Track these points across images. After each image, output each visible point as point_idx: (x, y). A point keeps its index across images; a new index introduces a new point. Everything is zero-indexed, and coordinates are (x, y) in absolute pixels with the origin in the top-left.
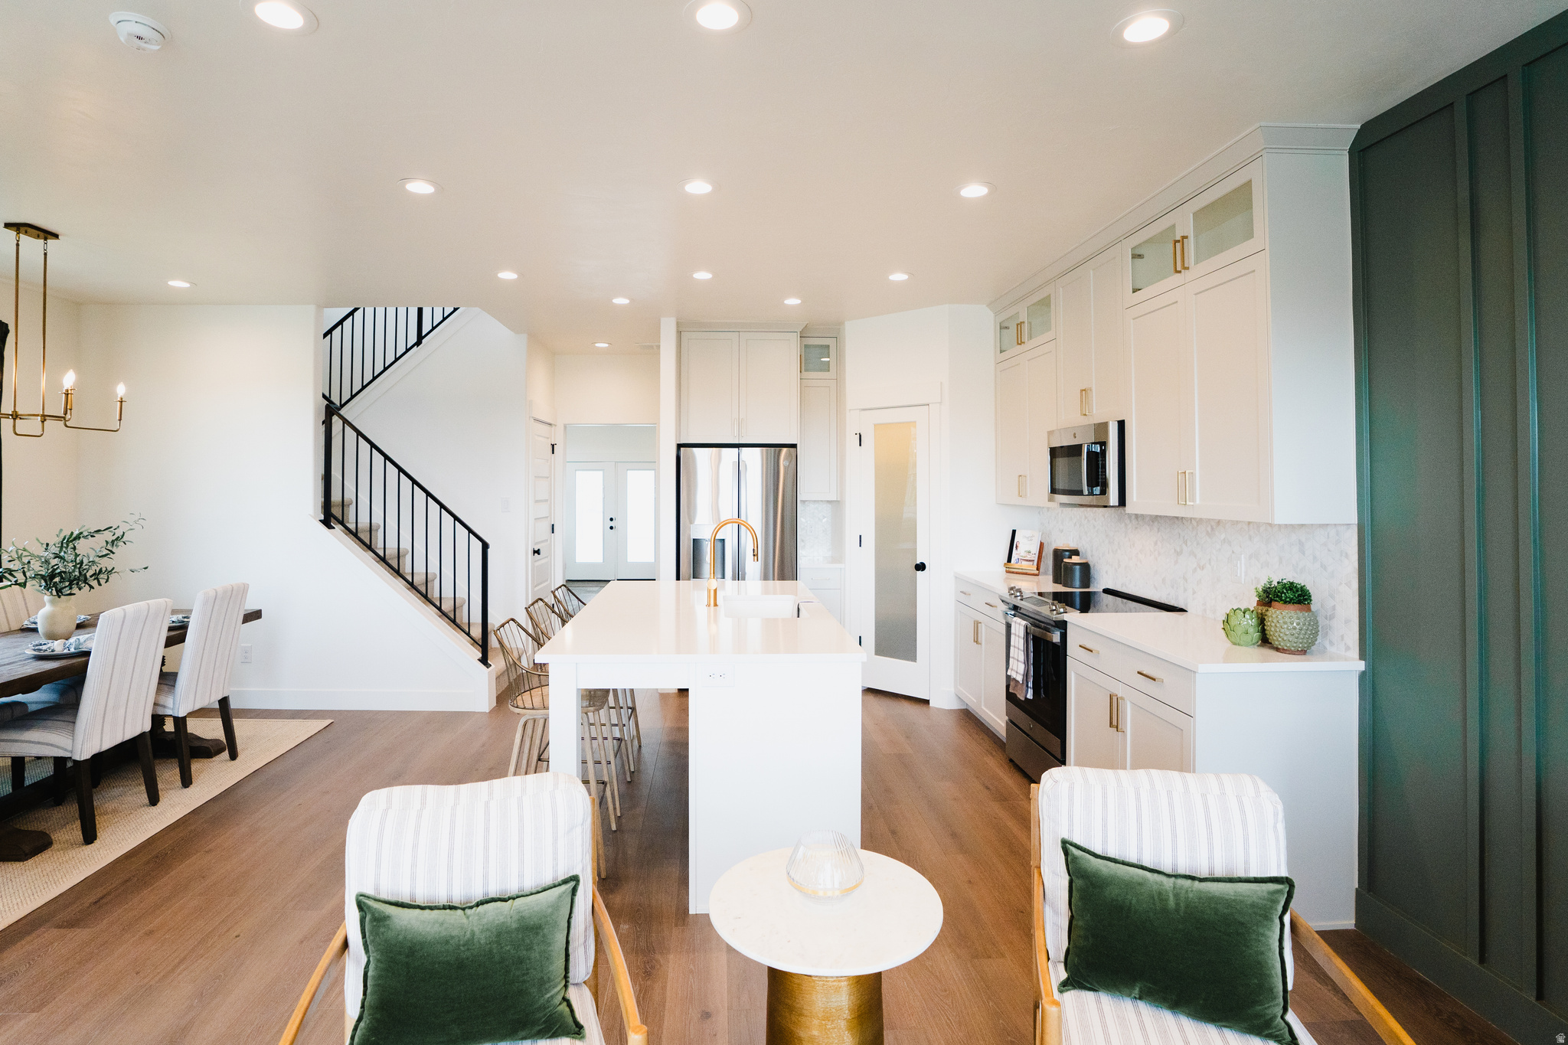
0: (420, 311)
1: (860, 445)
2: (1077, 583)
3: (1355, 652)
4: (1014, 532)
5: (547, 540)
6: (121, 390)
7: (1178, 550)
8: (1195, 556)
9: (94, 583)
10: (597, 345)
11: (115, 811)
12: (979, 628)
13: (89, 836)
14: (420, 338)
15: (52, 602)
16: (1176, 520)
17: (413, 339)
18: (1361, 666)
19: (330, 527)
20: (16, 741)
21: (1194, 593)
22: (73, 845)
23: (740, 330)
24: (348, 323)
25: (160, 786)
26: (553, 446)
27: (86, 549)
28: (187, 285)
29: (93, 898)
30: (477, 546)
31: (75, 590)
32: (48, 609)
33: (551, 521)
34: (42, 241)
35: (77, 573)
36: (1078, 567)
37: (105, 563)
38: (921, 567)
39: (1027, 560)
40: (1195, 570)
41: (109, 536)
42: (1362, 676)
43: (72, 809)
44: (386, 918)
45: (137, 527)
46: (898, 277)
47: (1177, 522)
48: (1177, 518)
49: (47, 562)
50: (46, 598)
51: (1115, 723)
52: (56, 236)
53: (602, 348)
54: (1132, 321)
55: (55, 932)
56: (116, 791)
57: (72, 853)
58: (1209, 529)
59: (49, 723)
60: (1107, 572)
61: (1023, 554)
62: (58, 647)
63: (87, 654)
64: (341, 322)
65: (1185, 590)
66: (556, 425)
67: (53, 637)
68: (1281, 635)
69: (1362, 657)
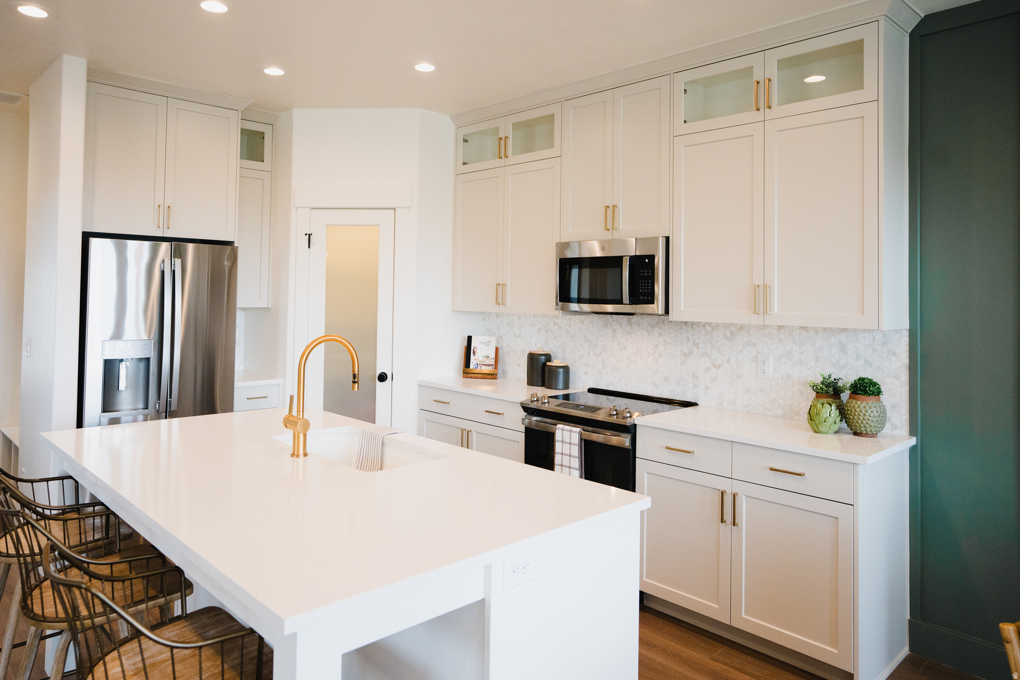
1: (309, 247)
2: (561, 385)
3: (905, 429)
4: (470, 339)
7: (687, 351)
8: (710, 357)
12: (470, 435)
16: (683, 326)
18: (913, 441)
21: (707, 388)
23: (169, 95)
36: (561, 370)
38: (382, 378)
39: (486, 365)
40: (709, 369)
42: (913, 450)
46: (425, 67)
47: (685, 327)
48: (686, 323)
51: (728, 517)
54: (683, 147)
58: (728, 333)
60: (586, 373)
61: (481, 359)
65: (695, 386)
68: (869, 422)
69: (912, 432)
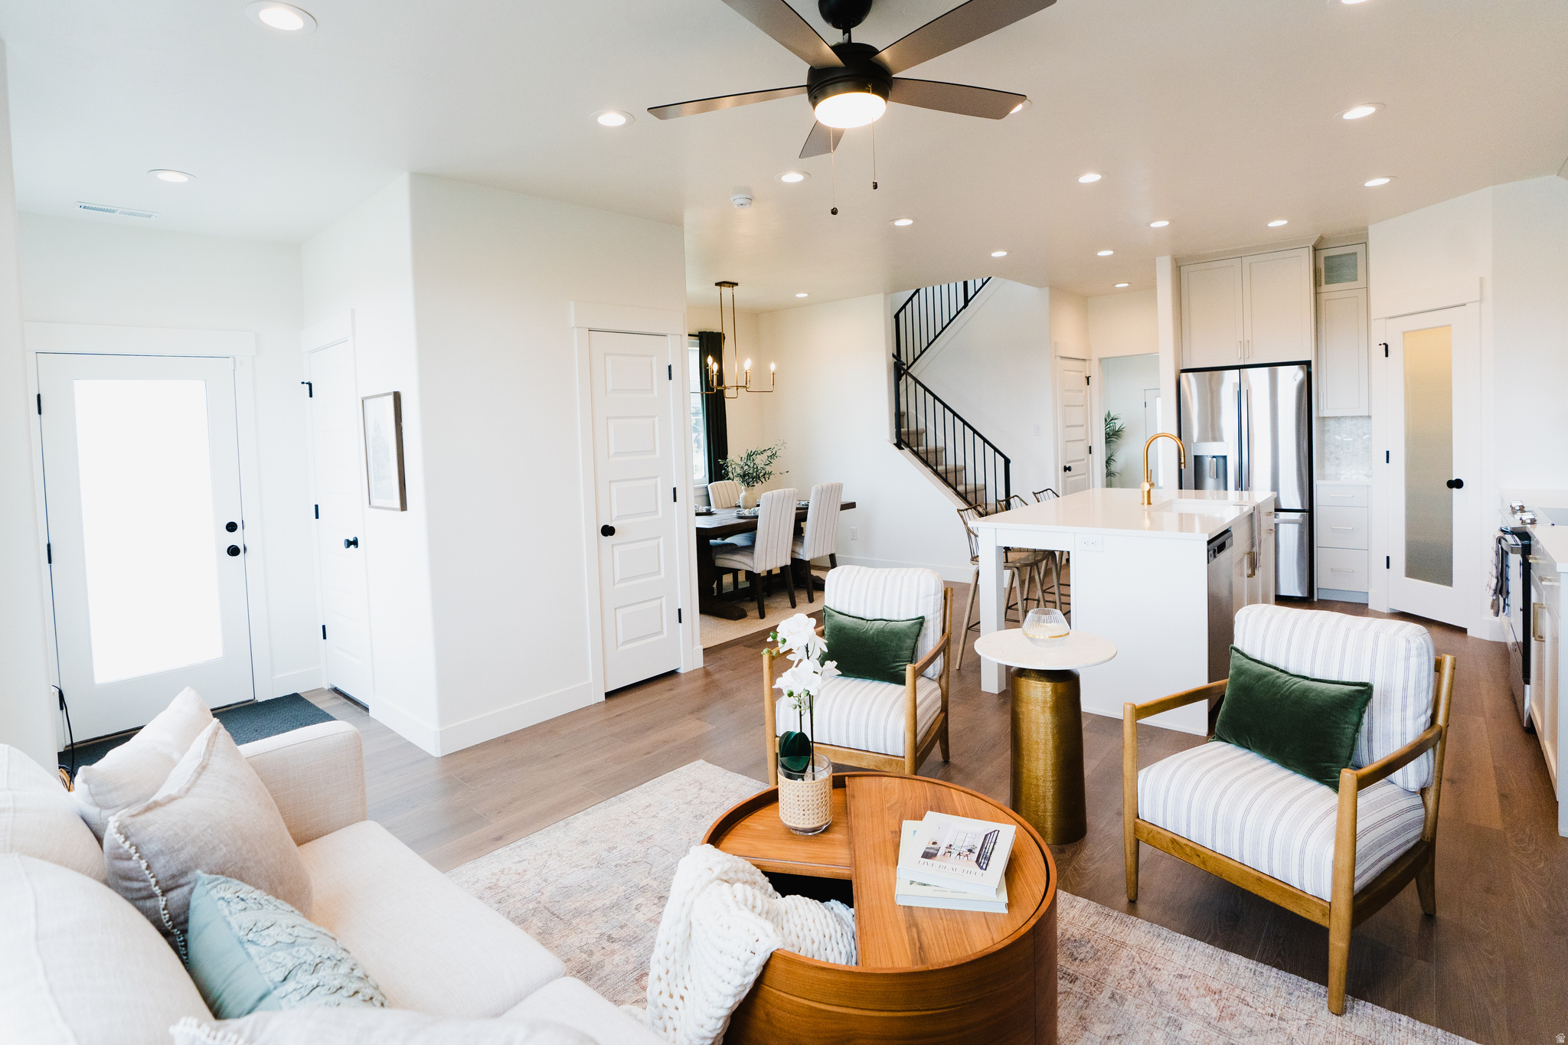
0: (965, 284)
1: (1387, 356)
5: (1084, 460)
6: (773, 367)
9: (763, 480)
10: (1117, 286)
11: (776, 608)
13: (762, 616)
14: (967, 302)
15: (746, 490)
17: (961, 304)
19: (900, 448)
20: (729, 559)
22: (756, 618)
23: (1242, 255)
24: (916, 298)
25: (797, 601)
26: (1088, 378)
27: (760, 461)
28: (806, 295)
29: (759, 640)
30: (1001, 461)
31: (755, 484)
32: (743, 494)
33: (1088, 443)
34: (731, 288)
35: (755, 474)
37: (768, 469)
38: (1458, 484)
41: (769, 453)
43: (755, 604)
44: (833, 616)
45: (782, 448)
46: (1378, 182)
49: (742, 468)
50: (743, 487)
52: (737, 284)
53: (1123, 288)
55: (742, 648)
56: (779, 600)
57: (754, 621)
59: (744, 553)
62: (746, 512)
63: (757, 517)
64: (911, 299)
66: (1090, 360)
67: (745, 508)
